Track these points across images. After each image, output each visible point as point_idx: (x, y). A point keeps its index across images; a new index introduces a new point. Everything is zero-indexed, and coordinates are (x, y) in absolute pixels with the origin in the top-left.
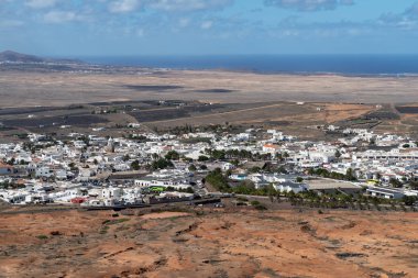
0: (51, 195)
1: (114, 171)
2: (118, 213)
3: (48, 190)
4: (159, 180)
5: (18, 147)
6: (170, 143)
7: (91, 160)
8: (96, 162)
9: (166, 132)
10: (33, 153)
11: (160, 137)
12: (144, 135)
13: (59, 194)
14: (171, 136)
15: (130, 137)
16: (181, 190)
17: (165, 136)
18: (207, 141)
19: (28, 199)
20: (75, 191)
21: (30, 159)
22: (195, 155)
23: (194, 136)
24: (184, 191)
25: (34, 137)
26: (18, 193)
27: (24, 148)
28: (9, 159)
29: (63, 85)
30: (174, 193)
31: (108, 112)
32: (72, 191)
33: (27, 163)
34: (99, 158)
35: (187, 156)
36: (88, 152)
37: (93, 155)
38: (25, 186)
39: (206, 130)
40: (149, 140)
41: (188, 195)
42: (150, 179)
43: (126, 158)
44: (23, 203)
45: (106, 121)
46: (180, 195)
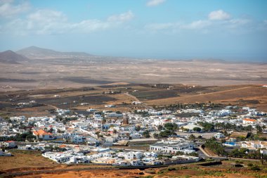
0: (88, 157)
1: (130, 138)
2: (143, 172)
3: (85, 153)
4: (169, 146)
5: (52, 119)
6: (168, 116)
7: (111, 129)
8: (115, 132)
9: (163, 108)
10: (65, 123)
11: (159, 112)
12: (146, 110)
13: (95, 156)
14: (168, 112)
15: (136, 112)
16: (187, 154)
17: (162, 112)
18: (197, 115)
19: (72, 160)
20: (106, 154)
21: (64, 129)
22: (191, 127)
23: (186, 111)
24: (191, 154)
25: (60, 112)
26: (63, 155)
27: (57, 120)
28: (49, 128)
29: (76, 72)
30: (183, 156)
31: (115, 93)
32: (104, 154)
33: (63, 132)
34: (117, 129)
35: (185, 127)
36: (107, 124)
37: (112, 126)
38: (66, 150)
39: (193, 107)
40: (151, 115)
41: (194, 158)
42: (161, 145)
43: (138, 129)
44: (68, 163)
45: (114, 100)
46: (188, 158)
